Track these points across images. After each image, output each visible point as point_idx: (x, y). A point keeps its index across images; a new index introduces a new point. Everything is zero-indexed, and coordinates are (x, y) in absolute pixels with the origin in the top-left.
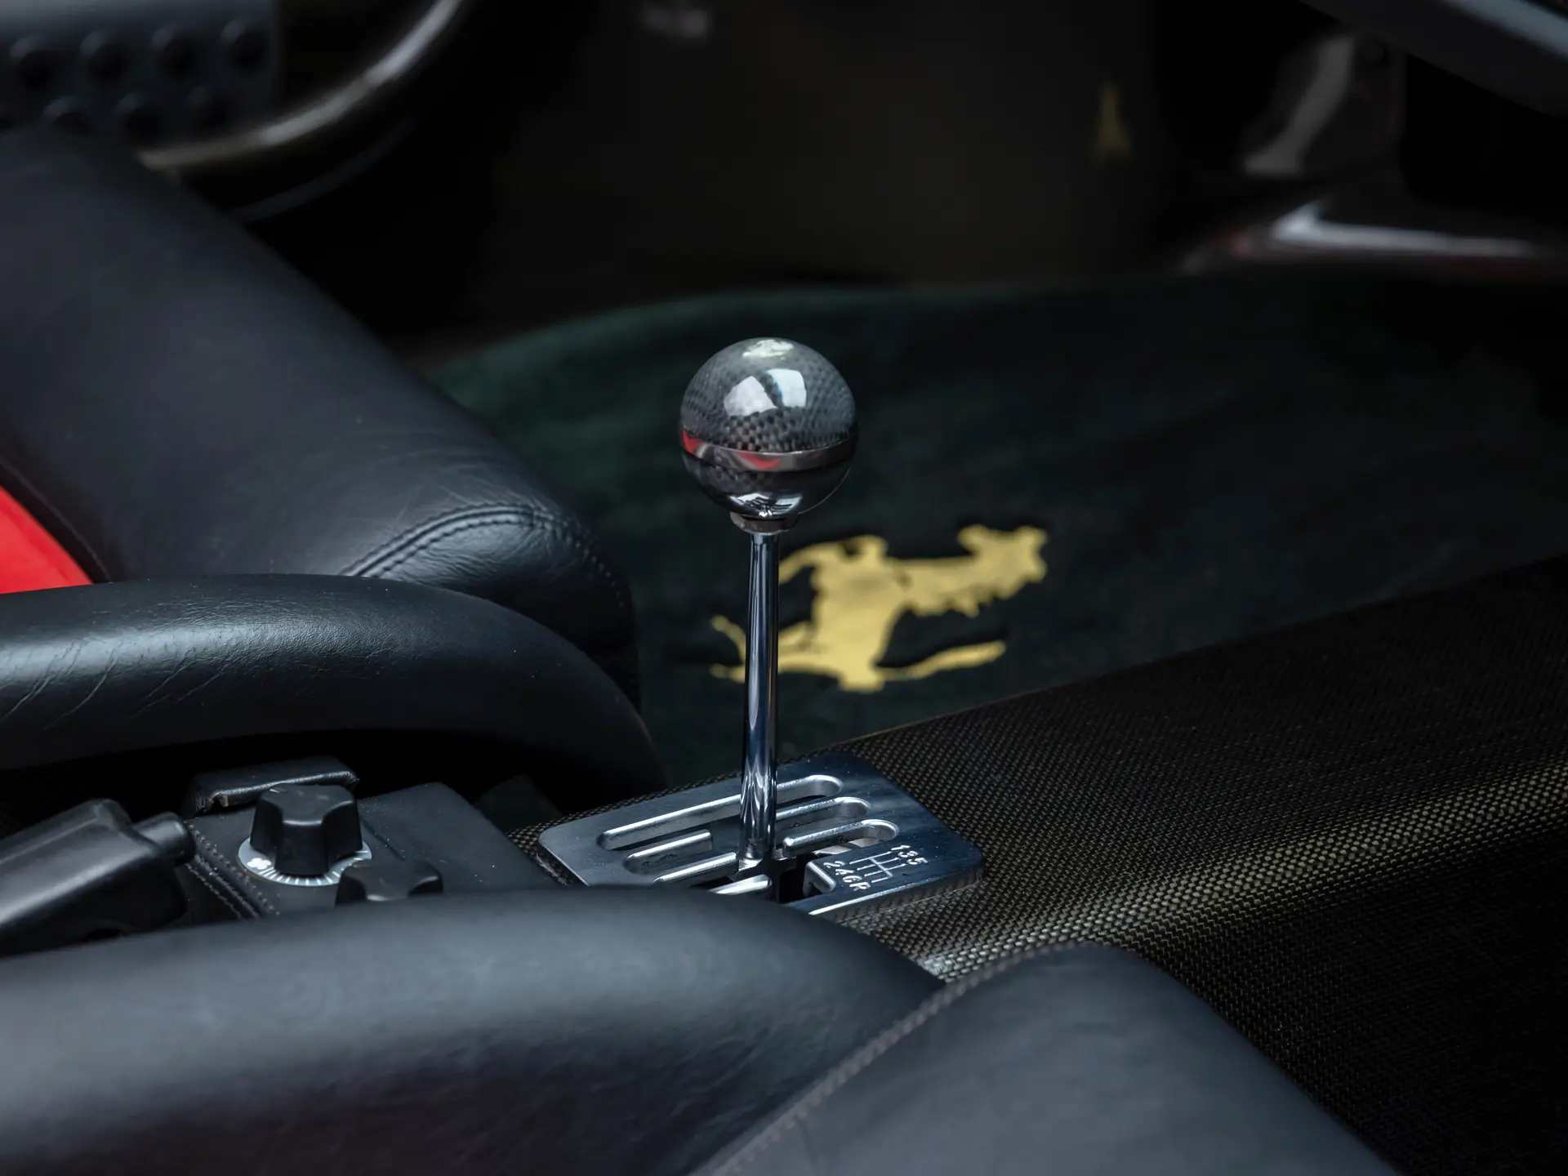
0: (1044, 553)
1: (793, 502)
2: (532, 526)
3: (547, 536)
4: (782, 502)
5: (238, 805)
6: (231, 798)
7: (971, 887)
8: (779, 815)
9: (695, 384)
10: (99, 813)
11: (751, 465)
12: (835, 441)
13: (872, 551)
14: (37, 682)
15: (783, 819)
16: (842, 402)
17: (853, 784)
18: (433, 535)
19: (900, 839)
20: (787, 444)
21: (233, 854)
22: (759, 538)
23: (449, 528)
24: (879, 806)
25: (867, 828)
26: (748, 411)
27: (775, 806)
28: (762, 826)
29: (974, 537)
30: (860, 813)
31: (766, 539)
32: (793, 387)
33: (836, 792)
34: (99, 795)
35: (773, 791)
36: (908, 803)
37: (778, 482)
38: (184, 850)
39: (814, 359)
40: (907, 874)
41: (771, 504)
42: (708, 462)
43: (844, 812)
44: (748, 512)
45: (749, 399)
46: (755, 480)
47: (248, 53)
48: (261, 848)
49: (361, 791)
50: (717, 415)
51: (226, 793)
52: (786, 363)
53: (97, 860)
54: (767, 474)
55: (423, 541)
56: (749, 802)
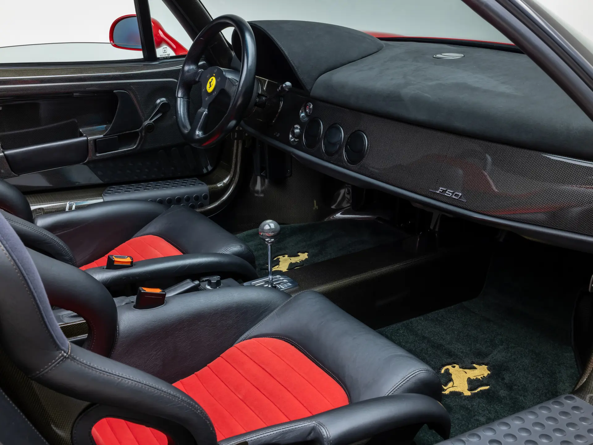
0: (308, 255)
1: (273, 240)
2: (241, 247)
3: (243, 249)
4: (272, 240)
5: (206, 281)
6: (205, 280)
7: (297, 287)
8: (273, 280)
9: (260, 226)
10: (188, 280)
11: (267, 235)
12: (278, 232)
13: (286, 256)
14: (180, 265)
15: (274, 281)
16: (278, 227)
17: (283, 276)
18: (229, 249)
19: (288, 283)
20: (272, 232)
21: (205, 286)
22: (269, 245)
23: (231, 248)
24: (286, 279)
25: (284, 282)
26: (267, 229)
27: (272, 279)
28: (271, 282)
29: (299, 254)
30: (283, 280)
31: (270, 245)
32: (272, 226)
33: (280, 277)
34: (188, 278)
35: (272, 278)
36: (289, 278)
37: (271, 237)
38: (199, 285)
39: (275, 222)
40: (289, 286)
41: (270, 240)
42: (262, 235)
43: (281, 280)
44: (268, 241)
45: (267, 227)
46: (268, 237)
47: (205, 197)
48: (209, 285)
49: (222, 279)
50: (263, 229)
51: (204, 279)
52: (271, 223)
53: (188, 286)
54: (270, 236)
55: (228, 249)
56: (269, 278)
